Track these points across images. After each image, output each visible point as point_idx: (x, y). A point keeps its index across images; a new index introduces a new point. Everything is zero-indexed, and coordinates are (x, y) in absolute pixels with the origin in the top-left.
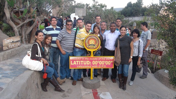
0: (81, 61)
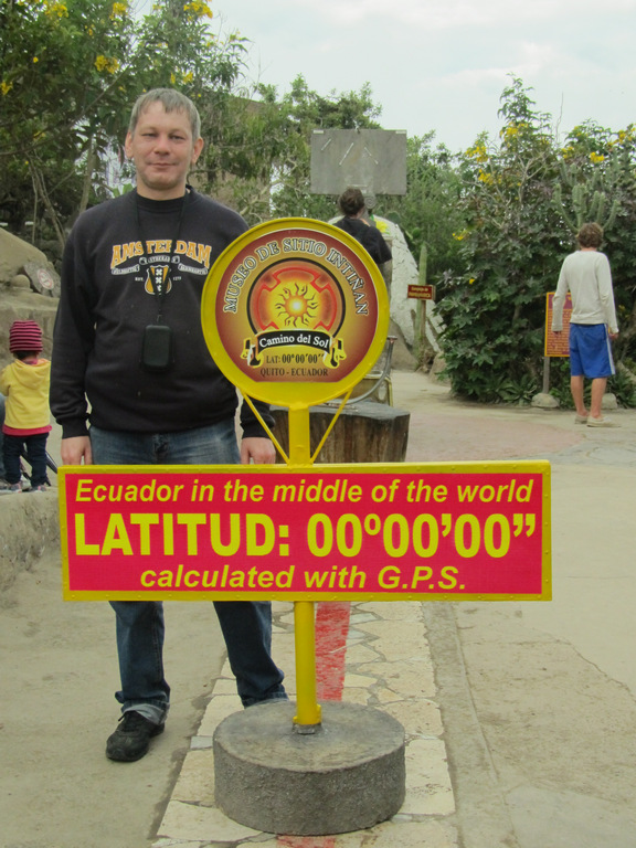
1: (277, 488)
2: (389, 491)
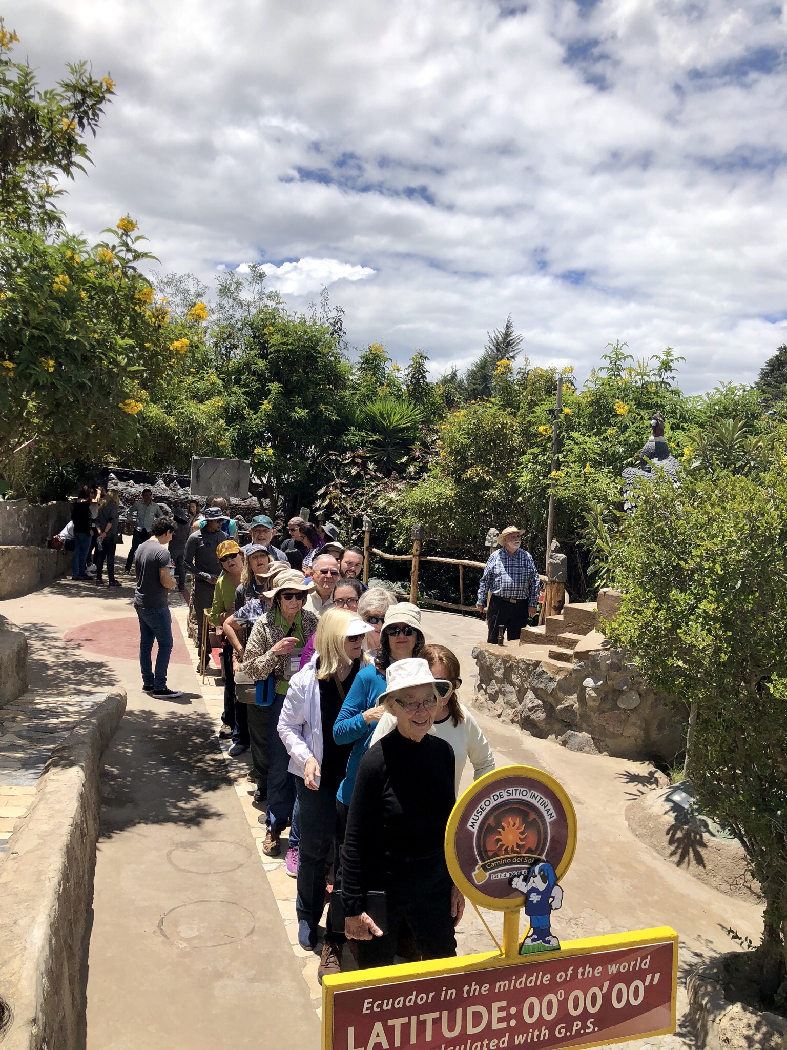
0: (422, 1017)
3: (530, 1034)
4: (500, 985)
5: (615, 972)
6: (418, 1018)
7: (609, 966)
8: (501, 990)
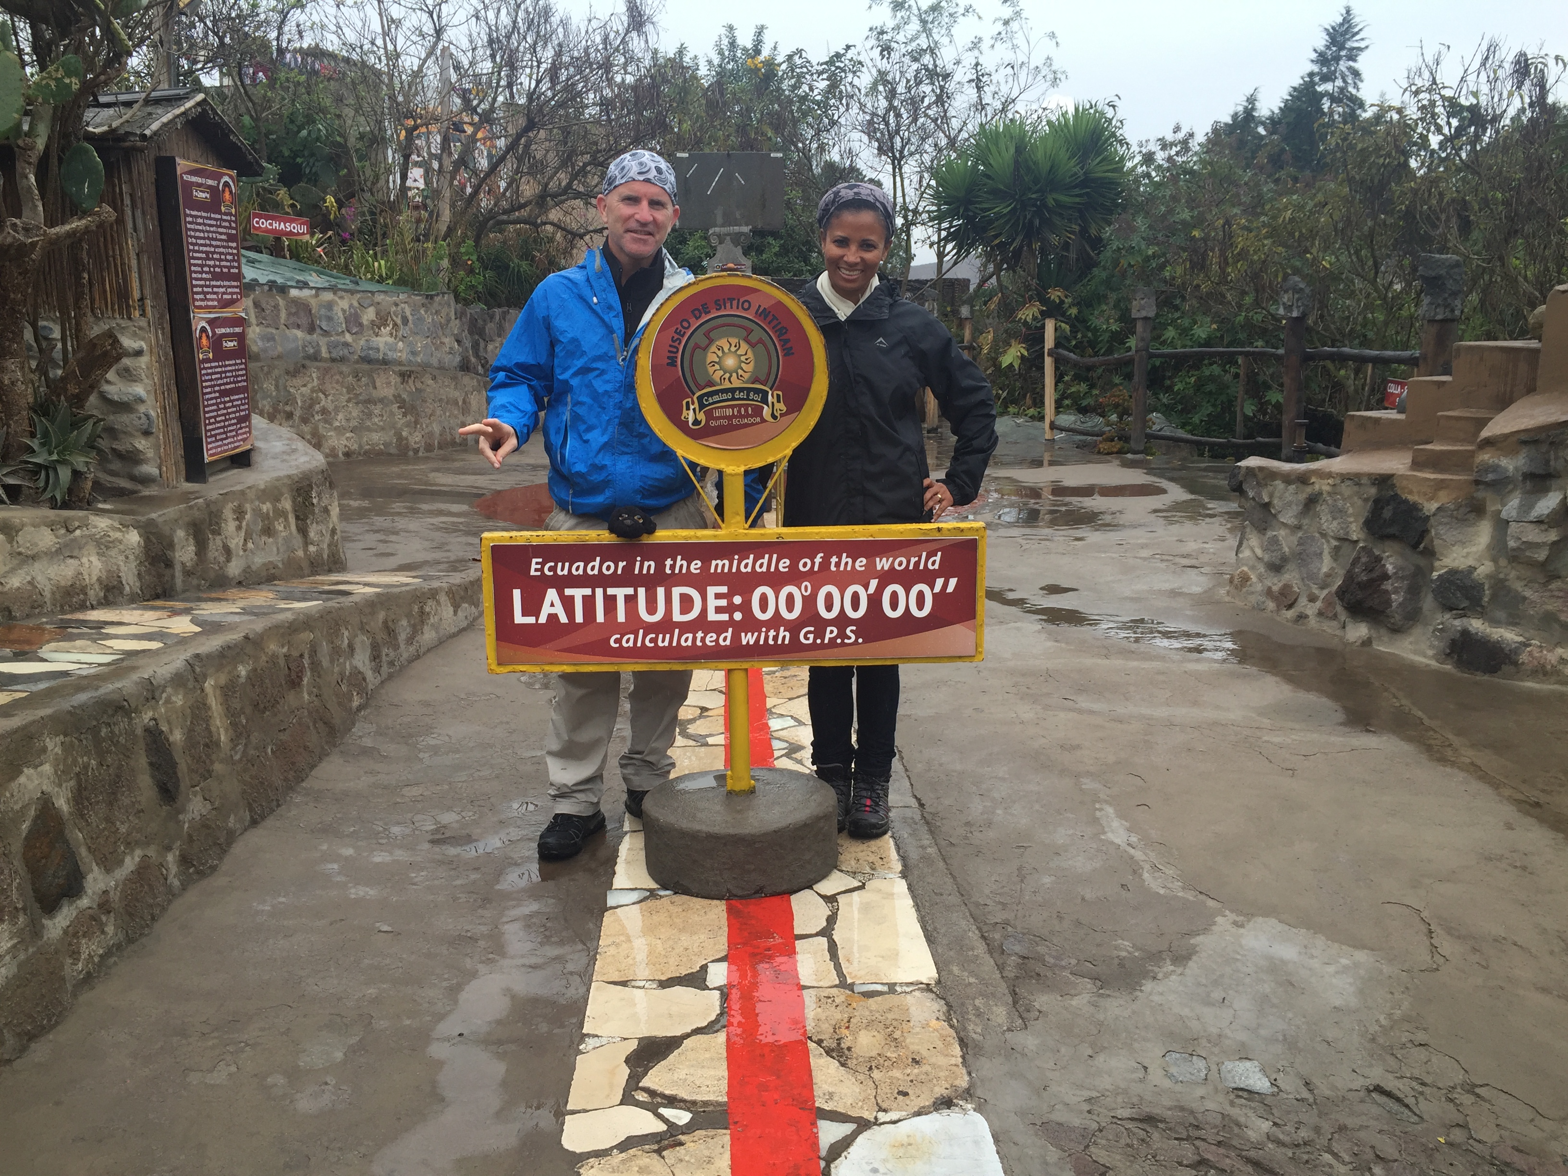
1: (714, 563)
2: (813, 564)
3: (763, 635)
4: (717, 565)
5: (886, 568)
6: (605, 592)
7: (878, 559)
8: (719, 570)
